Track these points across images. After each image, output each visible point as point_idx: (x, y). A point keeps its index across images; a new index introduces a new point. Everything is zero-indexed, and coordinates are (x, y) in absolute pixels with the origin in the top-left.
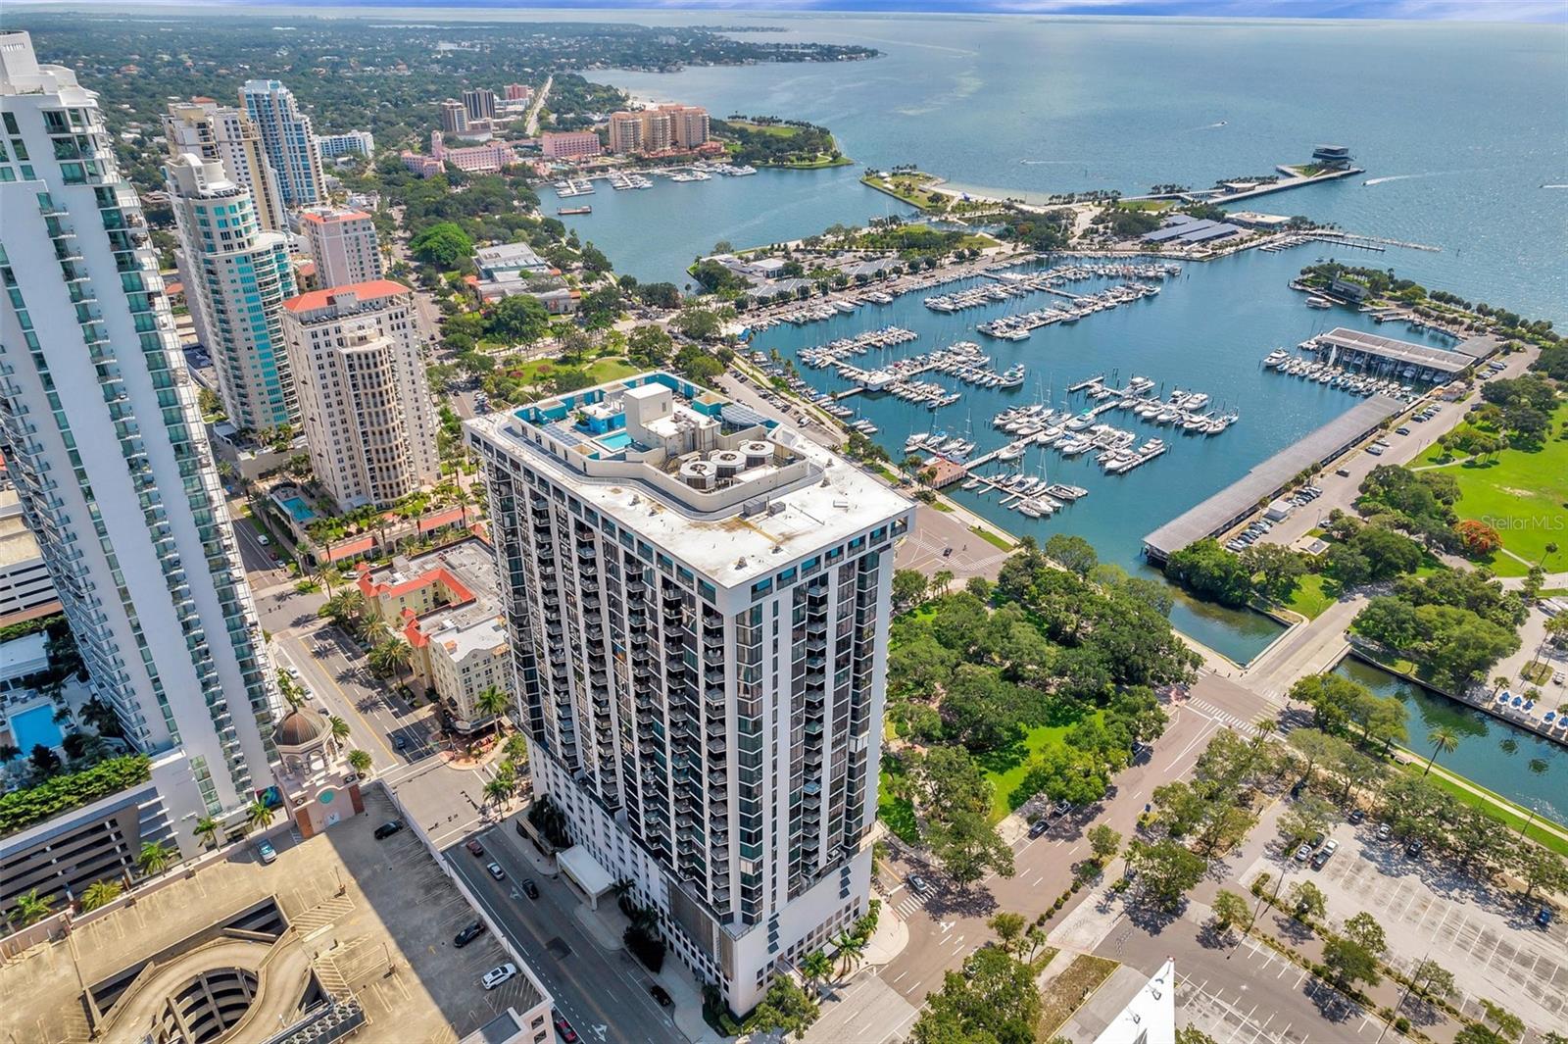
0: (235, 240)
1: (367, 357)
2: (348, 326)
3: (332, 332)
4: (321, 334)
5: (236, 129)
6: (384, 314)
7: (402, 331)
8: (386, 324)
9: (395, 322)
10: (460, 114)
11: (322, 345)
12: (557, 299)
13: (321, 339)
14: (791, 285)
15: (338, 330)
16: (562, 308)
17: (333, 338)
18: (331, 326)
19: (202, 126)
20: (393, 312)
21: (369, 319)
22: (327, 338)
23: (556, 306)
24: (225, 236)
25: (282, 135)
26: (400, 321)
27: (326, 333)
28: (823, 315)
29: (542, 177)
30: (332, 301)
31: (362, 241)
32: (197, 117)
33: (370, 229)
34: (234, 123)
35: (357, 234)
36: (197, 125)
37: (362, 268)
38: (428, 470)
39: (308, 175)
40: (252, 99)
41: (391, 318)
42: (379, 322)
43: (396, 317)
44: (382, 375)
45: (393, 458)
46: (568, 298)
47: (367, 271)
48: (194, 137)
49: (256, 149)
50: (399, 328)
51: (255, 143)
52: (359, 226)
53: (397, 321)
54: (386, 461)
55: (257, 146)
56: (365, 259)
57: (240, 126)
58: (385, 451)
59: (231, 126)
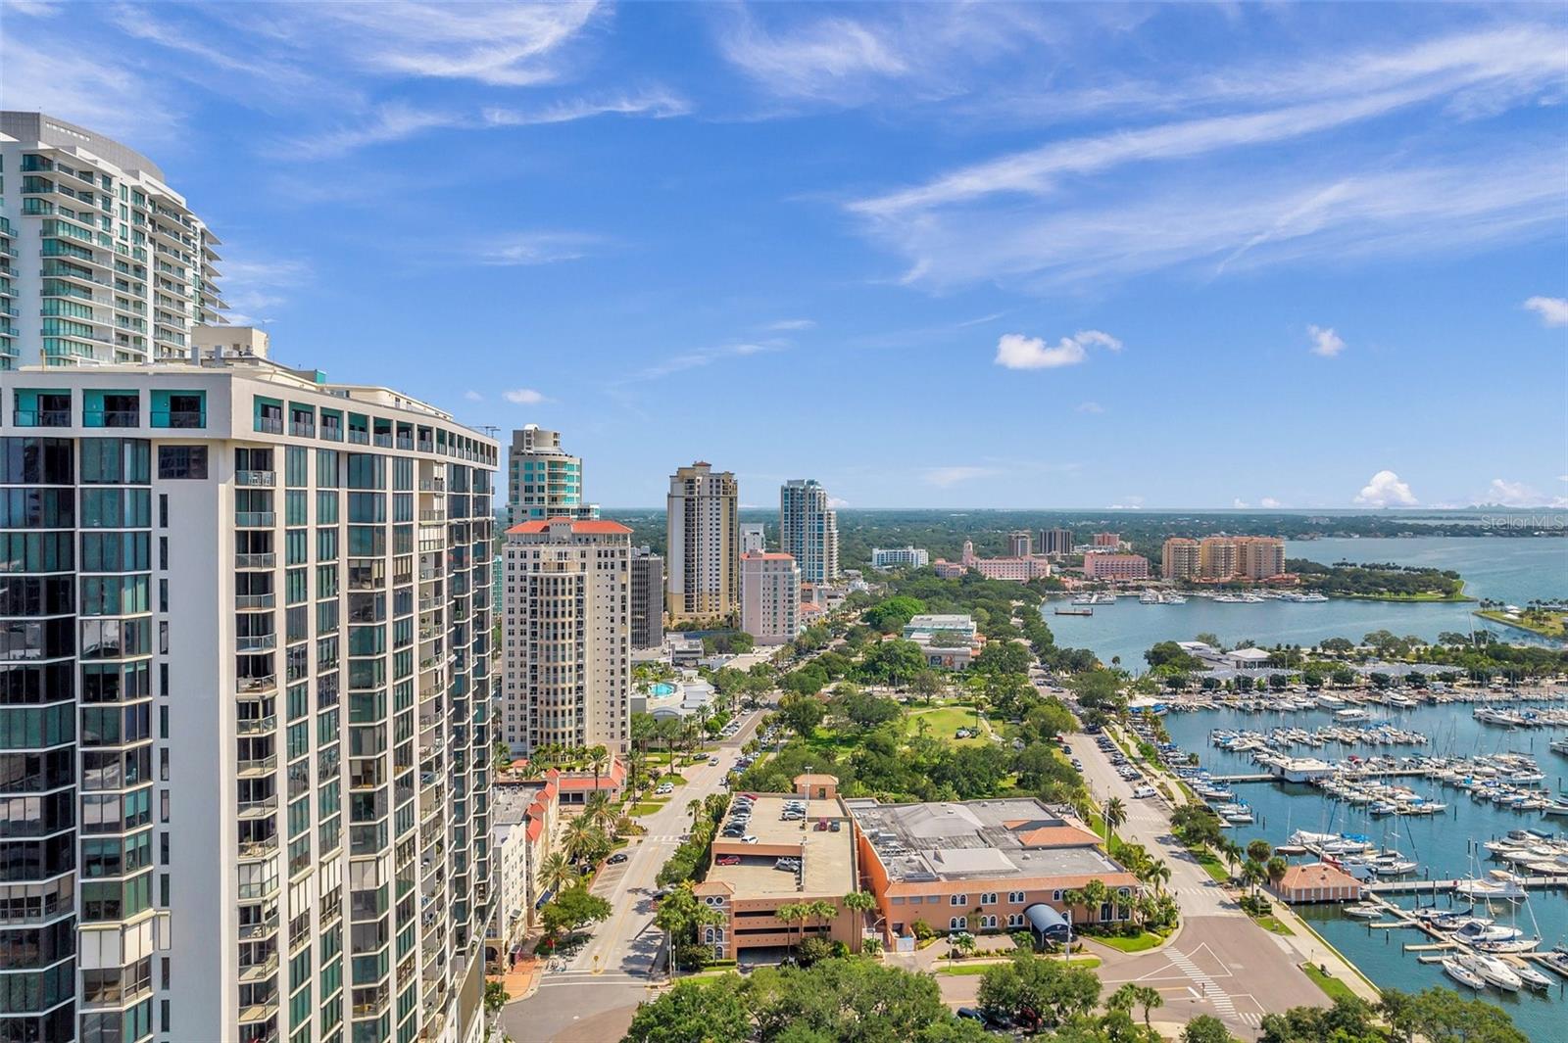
0: (537, 494)
1: (556, 581)
2: (548, 553)
3: (530, 555)
4: (517, 555)
5: (718, 487)
6: (594, 547)
7: (609, 571)
8: (591, 560)
9: (603, 560)
10: (1024, 544)
11: (517, 567)
12: (954, 654)
13: (518, 561)
14: (1261, 674)
15: (537, 555)
17: (530, 561)
18: (530, 549)
19: (691, 481)
20: (603, 548)
21: (574, 551)
22: (523, 561)
23: (951, 662)
24: (529, 489)
25: (806, 523)
26: (609, 560)
27: (524, 555)
28: (1290, 707)
29: (1065, 589)
30: (546, 529)
31: (780, 581)
32: (689, 475)
33: (790, 570)
34: (718, 481)
35: (776, 573)
36: (686, 480)
37: (775, 608)
38: (612, 737)
39: (821, 559)
40: (789, 493)
41: (599, 555)
42: (583, 555)
43: (606, 556)
44: (563, 606)
45: (563, 703)
46: (967, 655)
47: (780, 610)
48: (681, 490)
49: (731, 504)
50: (606, 567)
51: (731, 499)
52: (780, 566)
53: (606, 560)
54: (555, 703)
55: (732, 501)
56: (780, 599)
57: (722, 484)
58: (555, 693)
59: (714, 484)
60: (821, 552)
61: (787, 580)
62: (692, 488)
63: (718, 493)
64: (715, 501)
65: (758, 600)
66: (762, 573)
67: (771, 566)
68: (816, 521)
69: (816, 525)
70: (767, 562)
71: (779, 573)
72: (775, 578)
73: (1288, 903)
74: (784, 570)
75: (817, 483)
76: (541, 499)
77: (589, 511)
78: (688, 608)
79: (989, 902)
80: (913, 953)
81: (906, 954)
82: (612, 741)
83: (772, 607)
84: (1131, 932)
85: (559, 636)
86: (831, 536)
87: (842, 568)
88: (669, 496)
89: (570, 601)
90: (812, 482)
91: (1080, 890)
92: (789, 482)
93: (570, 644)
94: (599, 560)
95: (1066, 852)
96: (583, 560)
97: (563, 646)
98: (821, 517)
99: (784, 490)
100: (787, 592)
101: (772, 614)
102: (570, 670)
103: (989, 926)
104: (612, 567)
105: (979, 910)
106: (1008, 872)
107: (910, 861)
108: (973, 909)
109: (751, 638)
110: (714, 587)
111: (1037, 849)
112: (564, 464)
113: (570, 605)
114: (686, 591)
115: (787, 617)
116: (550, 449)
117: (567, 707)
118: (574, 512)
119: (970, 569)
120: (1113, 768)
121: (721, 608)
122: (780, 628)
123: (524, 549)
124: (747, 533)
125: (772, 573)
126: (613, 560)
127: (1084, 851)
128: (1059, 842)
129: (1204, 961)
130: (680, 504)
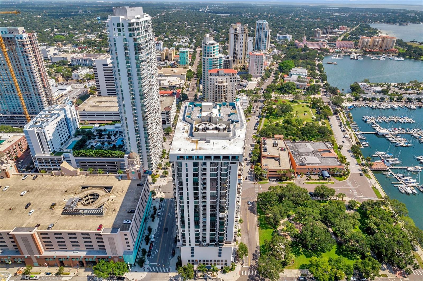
0: (210, 55)
1: (222, 86)
2: (219, 78)
3: (215, 79)
4: (212, 79)
6: (229, 77)
7: (232, 82)
8: (229, 80)
9: (231, 80)
10: (319, 33)
11: (212, 82)
12: (303, 85)
13: (212, 80)
14: (379, 96)
15: (216, 79)
16: (303, 88)
17: (215, 80)
18: (215, 77)
19: (236, 29)
20: (231, 77)
21: (225, 78)
23: (302, 87)
24: (208, 53)
25: (262, 33)
26: (233, 80)
27: (214, 79)
28: (384, 108)
29: (330, 53)
30: (218, 71)
32: (235, 27)
33: (262, 58)
39: (265, 44)
40: (258, 24)
42: (227, 79)
44: (223, 92)
46: (306, 85)
47: (259, 68)
48: (233, 31)
51: (246, 34)
59: (242, 30)
60: (266, 42)
61: (261, 61)
62: (236, 31)
63: (243, 32)
64: (242, 35)
66: (255, 59)
67: (258, 57)
69: (265, 34)
72: (258, 60)
73: (372, 170)
78: (234, 63)
81: (299, 179)
83: (257, 68)
84: (341, 176)
86: (269, 37)
91: (332, 169)
98: (266, 32)
100: (261, 64)
105: (313, 171)
106: (319, 163)
107: (300, 159)
109: (252, 75)
110: (241, 58)
111: (324, 157)
112: (216, 46)
113: (225, 91)
116: (212, 42)
119: (305, 46)
120: (339, 127)
121: (242, 63)
122: (259, 73)
127: (334, 158)
128: (329, 156)
129: (354, 184)
130: (233, 35)
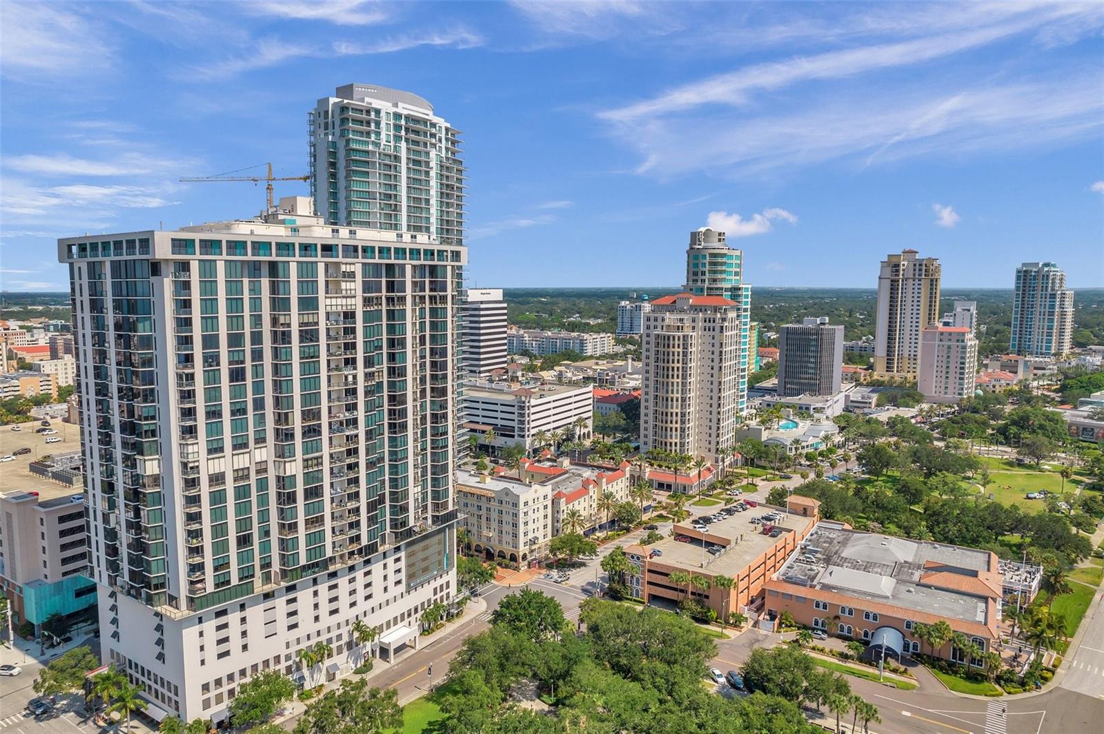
2: (670, 318)
3: (660, 320)
4: (652, 319)
5: (920, 270)
6: (701, 316)
7: (711, 333)
9: (707, 324)
15: (663, 320)
17: (660, 324)
19: (897, 266)
20: (707, 317)
21: (688, 318)
22: (656, 323)
26: (712, 325)
27: (656, 320)
30: (675, 302)
31: (953, 350)
32: (895, 260)
33: (963, 341)
34: (921, 265)
35: (950, 343)
36: (893, 265)
37: (947, 372)
38: (709, 451)
40: (1022, 274)
41: (705, 321)
42: (694, 321)
43: (710, 321)
44: (673, 355)
45: (671, 422)
47: (951, 375)
48: (888, 273)
49: (932, 285)
50: (709, 330)
51: (932, 280)
52: (954, 338)
53: (709, 324)
54: (666, 422)
55: (933, 283)
56: (952, 366)
57: (924, 268)
58: (667, 415)
59: (917, 268)
60: (1050, 328)
61: (960, 350)
62: (897, 271)
63: (920, 275)
64: (917, 282)
65: (932, 366)
66: (937, 342)
67: (945, 337)
68: (1048, 300)
69: (1048, 303)
70: (942, 334)
71: (955, 344)
72: (949, 347)
74: (958, 341)
75: (1054, 266)
76: (703, 281)
77: (740, 289)
78: (889, 368)
79: (847, 615)
80: (770, 634)
81: (765, 632)
82: (709, 454)
83: (944, 372)
84: (975, 679)
85: (670, 376)
86: (1063, 314)
87: (1077, 343)
88: (880, 278)
89: (678, 352)
90: (1047, 265)
91: (926, 625)
92: (1024, 265)
93: (678, 383)
94: (705, 324)
95: (954, 596)
96: (693, 324)
97: (673, 383)
98: (1053, 296)
99: (1019, 272)
100: (960, 360)
101: (944, 377)
102: (677, 401)
103: (845, 633)
104: (714, 330)
105: (837, 617)
106: (879, 597)
107: (811, 570)
108: (832, 616)
110: (912, 353)
111: (929, 587)
112: (724, 255)
113: (678, 355)
114: (888, 355)
115: (958, 381)
116: (716, 244)
117: (674, 425)
118: (726, 290)
122: (950, 390)
123: (656, 315)
124: (959, 310)
125: (947, 343)
126: (714, 324)
127: (975, 600)
128: (951, 587)
130: (887, 284)
